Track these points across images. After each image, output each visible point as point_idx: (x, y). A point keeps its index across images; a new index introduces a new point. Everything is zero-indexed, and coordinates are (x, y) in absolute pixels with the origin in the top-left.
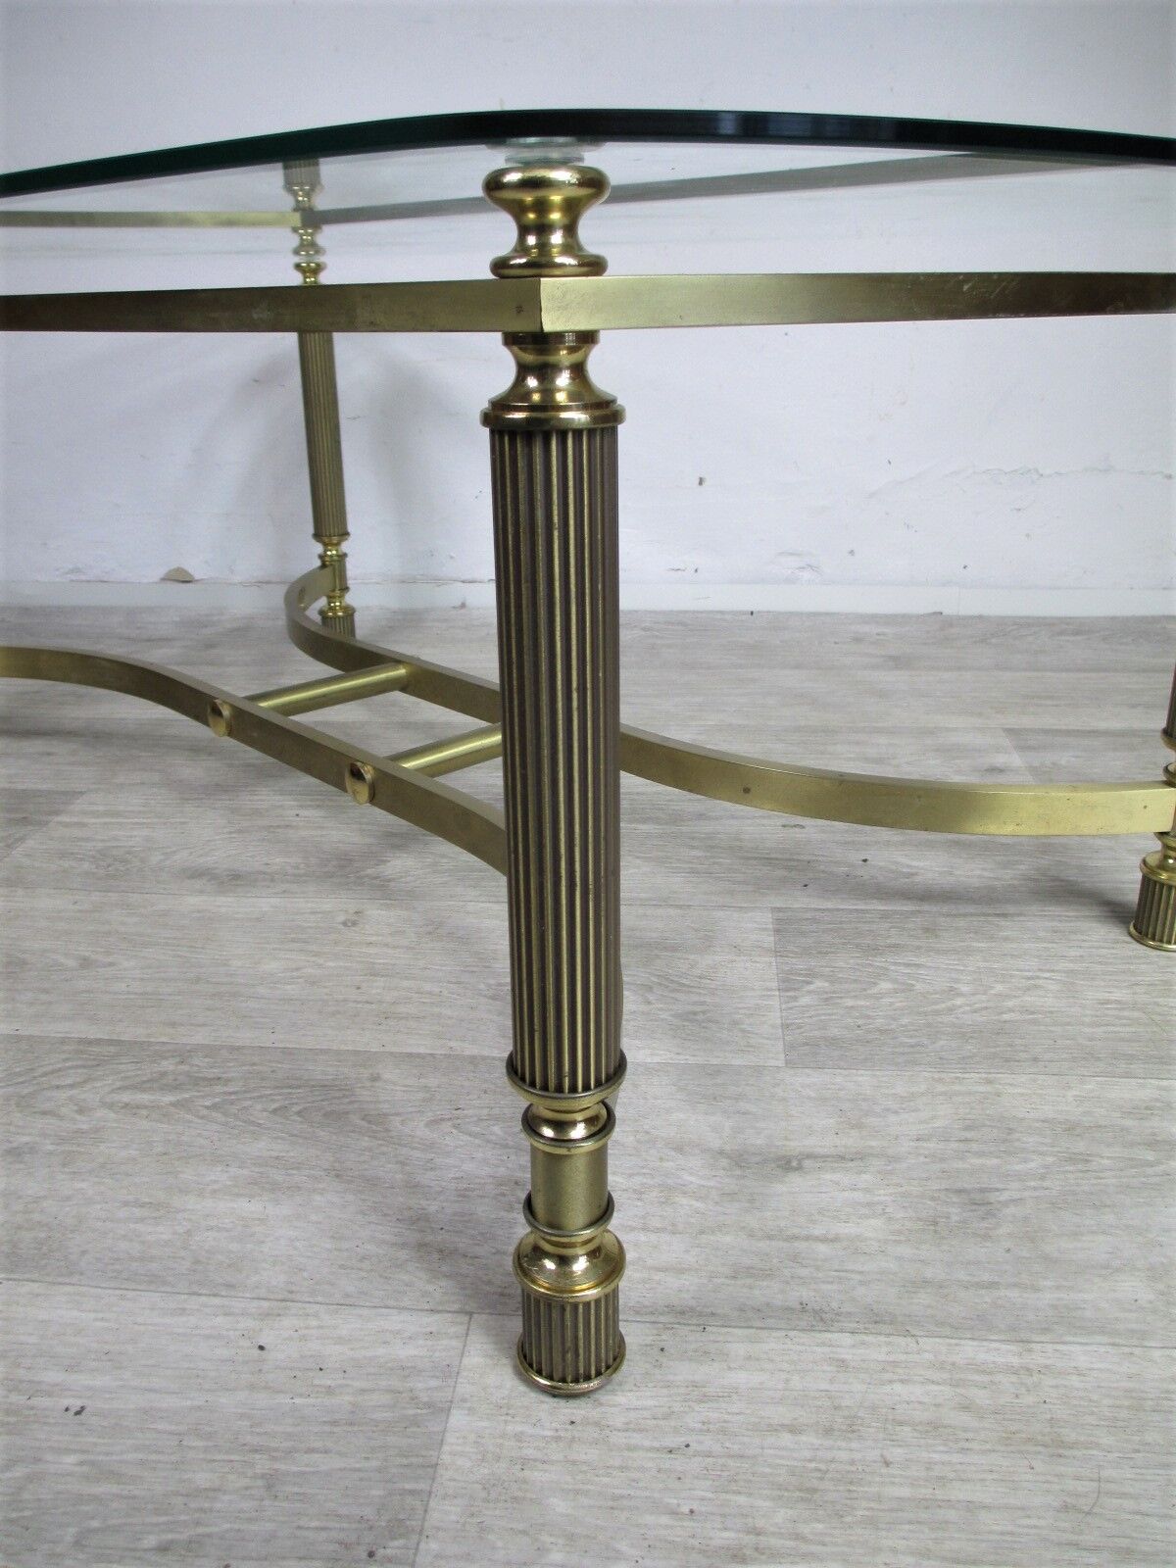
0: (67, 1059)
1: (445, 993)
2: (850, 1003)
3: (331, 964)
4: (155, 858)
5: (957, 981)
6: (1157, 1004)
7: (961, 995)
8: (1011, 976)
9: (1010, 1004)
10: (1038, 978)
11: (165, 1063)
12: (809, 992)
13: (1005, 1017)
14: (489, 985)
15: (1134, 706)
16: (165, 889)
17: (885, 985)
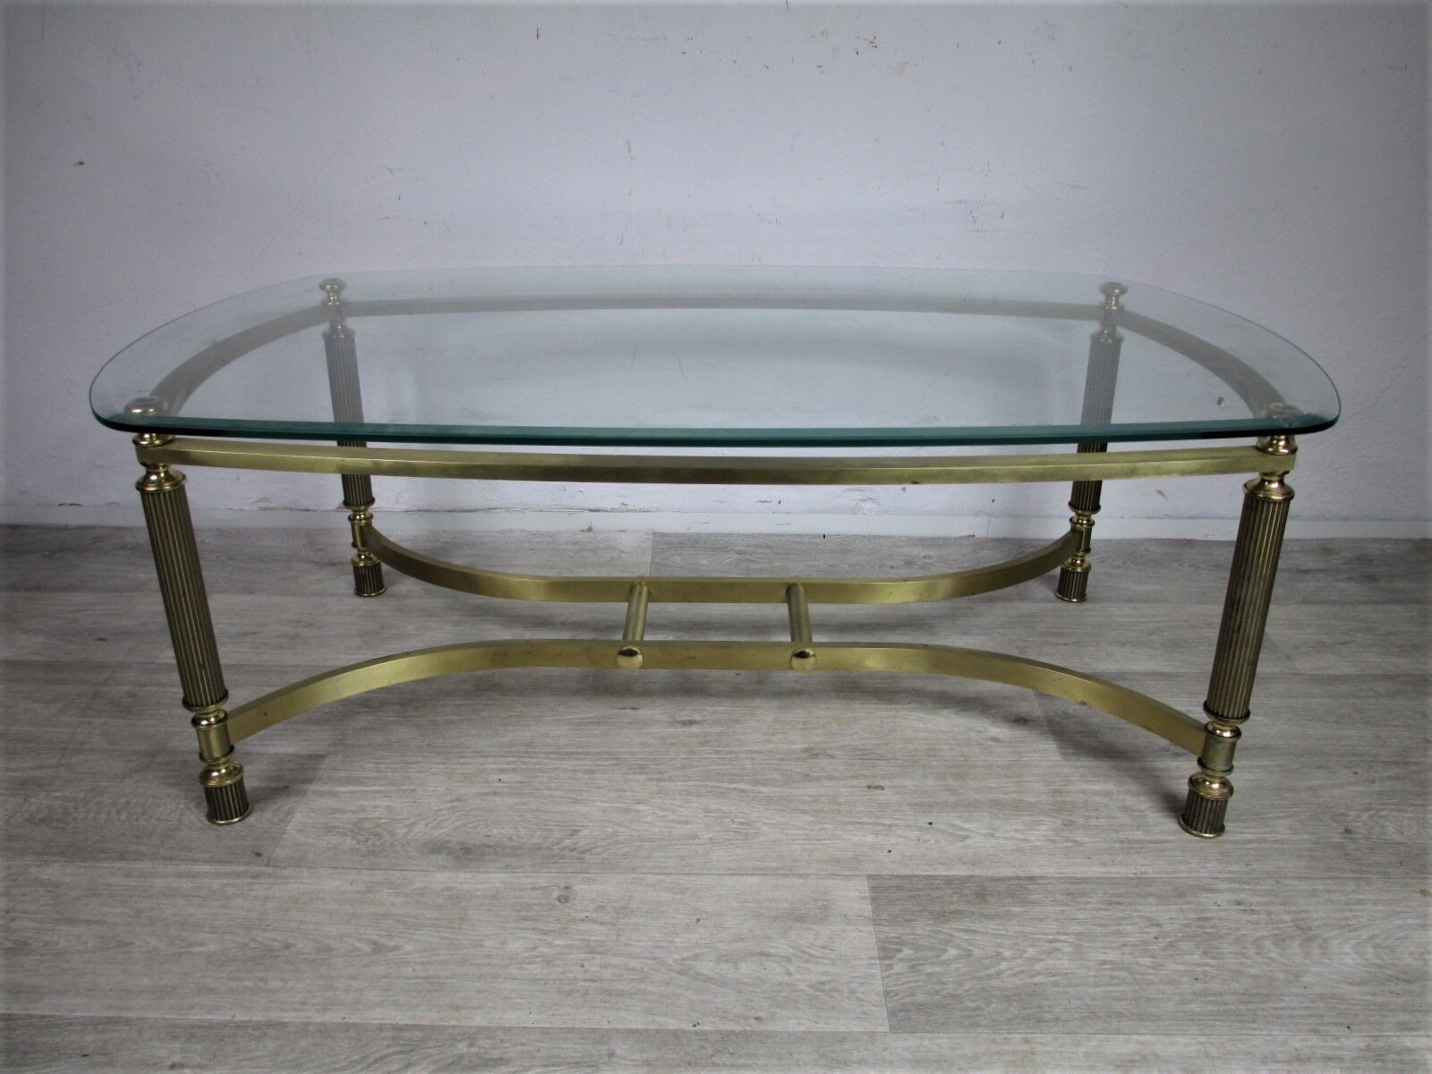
0: (388, 1046)
1: (645, 969)
2: (929, 969)
3: (557, 942)
4: (401, 831)
5: (1001, 945)
6: (1138, 963)
7: (1004, 959)
8: (1038, 939)
9: (1038, 967)
10: (1058, 941)
11: (460, 1046)
12: (901, 960)
13: (1036, 979)
14: (675, 960)
15: (1123, 644)
16: (416, 865)
17: (952, 952)
